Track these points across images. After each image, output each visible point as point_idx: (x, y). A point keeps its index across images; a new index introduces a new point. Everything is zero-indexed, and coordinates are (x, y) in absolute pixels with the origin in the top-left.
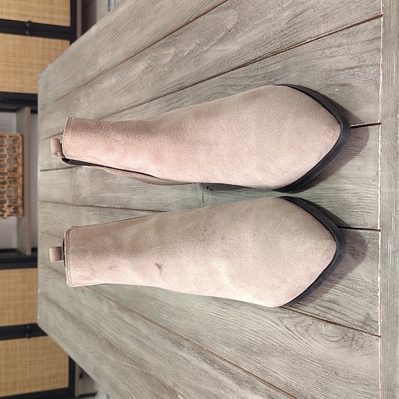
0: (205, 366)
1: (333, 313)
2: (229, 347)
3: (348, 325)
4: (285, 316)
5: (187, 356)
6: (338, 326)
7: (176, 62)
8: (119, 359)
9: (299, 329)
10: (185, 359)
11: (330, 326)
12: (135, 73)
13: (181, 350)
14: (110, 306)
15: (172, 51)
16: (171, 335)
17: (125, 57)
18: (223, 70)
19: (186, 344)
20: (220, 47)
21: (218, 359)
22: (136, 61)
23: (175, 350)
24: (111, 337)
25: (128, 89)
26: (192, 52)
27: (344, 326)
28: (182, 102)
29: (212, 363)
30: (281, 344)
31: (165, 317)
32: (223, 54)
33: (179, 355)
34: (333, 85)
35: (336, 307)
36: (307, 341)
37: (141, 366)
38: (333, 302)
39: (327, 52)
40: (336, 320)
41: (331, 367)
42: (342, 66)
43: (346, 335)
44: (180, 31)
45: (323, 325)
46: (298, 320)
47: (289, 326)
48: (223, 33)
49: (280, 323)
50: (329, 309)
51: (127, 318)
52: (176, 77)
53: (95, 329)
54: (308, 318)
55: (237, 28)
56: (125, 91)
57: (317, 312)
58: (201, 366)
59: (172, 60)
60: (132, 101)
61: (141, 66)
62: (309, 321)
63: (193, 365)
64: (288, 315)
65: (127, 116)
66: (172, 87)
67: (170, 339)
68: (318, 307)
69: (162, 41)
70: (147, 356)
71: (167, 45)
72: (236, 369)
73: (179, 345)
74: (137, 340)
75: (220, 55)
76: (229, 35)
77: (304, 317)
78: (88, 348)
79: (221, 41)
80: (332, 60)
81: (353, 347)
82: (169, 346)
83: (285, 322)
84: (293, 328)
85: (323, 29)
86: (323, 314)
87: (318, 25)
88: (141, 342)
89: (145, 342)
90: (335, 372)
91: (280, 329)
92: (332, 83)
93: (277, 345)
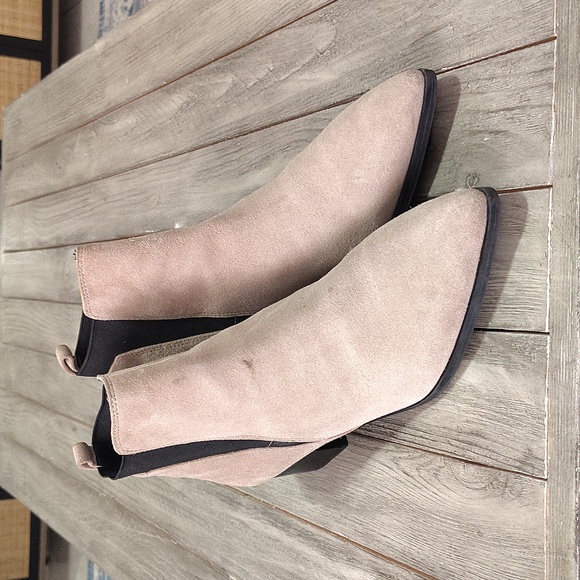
0: (275, 532)
1: (476, 450)
2: (313, 504)
3: (499, 465)
4: (402, 456)
5: (245, 519)
6: (483, 468)
7: (235, 94)
8: (132, 526)
9: (423, 473)
10: (243, 522)
11: (472, 468)
12: (166, 109)
13: (236, 510)
15: (229, 79)
17: (151, 87)
18: (311, 108)
19: (245, 501)
20: (306, 76)
21: (295, 521)
22: (168, 92)
23: (226, 510)
24: (120, 495)
25: (155, 133)
26: (261, 81)
27: (492, 467)
28: (243, 152)
29: (286, 527)
30: (396, 496)
32: (311, 85)
33: (233, 518)
34: (481, 132)
35: (480, 441)
36: (435, 491)
37: (169, 537)
38: (477, 435)
39: (473, 86)
40: (481, 460)
41: (473, 525)
42: (494, 106)
43: (496, 479)
44: (242, 51)
45: (462, 467)
46: (423, 460)
47: (407, 470)
48: (312, 56)
49: (395, 467)
50: (471, 444)
52: (235, 116)
53: (94, 484)
54: (439, 458)
55: (333, 49)
56: (151, 136)
57: (451, 449)
58: (268, 531)
59: (228, 91)
60: (162, 150)
61: (176, 100)
62: (439, 461)
63: (254, 531)
64: (406, 455)
65: (153, 172)
66: (227, 131)
67: (218, 494)
68: (454, 442)
69: (213, 65)
70: (179, 522)
71: (220, 71)
72: (323, 534)
73: (232, 502)
74: (163, 497)
75: (306, 86)
76: (320, 58)
77: (432, 456)
78: (81, 513)
79: (308, 66)
80: (479, 97)
81: (506, 496)
82: (217, 505)
83: (403, 464)
84: (414, 473)
85: (467, 55)
86: (461, 452)
87: (459, 48)
88: (170, 501)
89: (177, 500)
90: (478, 532)
91: (395, 475)
92: (480, 129)
93: (389, 498)
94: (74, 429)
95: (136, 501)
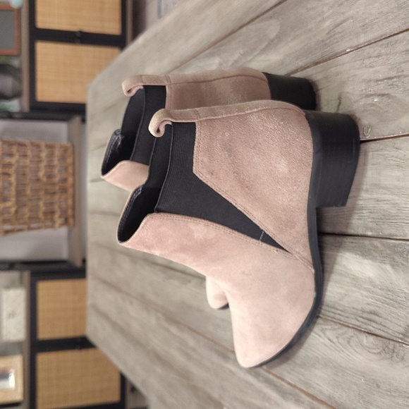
1: (374, 324)
3: (389, 336)
4: (327, 328)
6: (379, 338)
9: (341, 341)
10: (231, 371)
11: (371, 338)
13: (226, 362)
14: (158, 318)
15: (217, 61)
20: (263, 57)
23: (221, 361)
24: (159, 349)
26: (236, 62)
27: (385, 338)
33: (225, 367)
34: (372, 95)
35: (377, 319)
36: (349, 353)
37: (187, 378)
38: (374, 314)
39: (367, 62)
40: (377, 332)
41: (373, 379)
42: (380, 76)
43: (387, 347)
44: (224, 41)
45: (365, 337)
46: (340, 331)
47: (331, 338)
48: (266, 44)
49: (323, 335)
50: (370, 320)
51: (174, 330)
54: (350, 330)
55: (280, 38)
57: (358, 323)
62: (351, 332)
63: (238, 377)
64: (330, 327)
67: (216, 351)
68: (359, 318)
69: (207, 52)
70: (194, 369)
71: (212, 55)
73: (225, 357)
75: (263, 65)
76: (272, 45)
77: (346, 329)
79: (264, 50)
80: (371, 70)
81: (394, 359)
82: (216, 359)
83: (328, 333)
84: (335, 340)
85: (362, 39)
86: (364, 326)
87: (357, 35)
90: (377, 385)
91: (323, 341)
92: (372, 93)
93: (320, 357)
94: (131, 303)
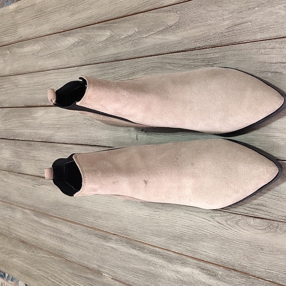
0: (135, 252)
1: (260, 212)
2: (160, 238)
4: (216, 215)
5: (115, 246)
7: (111, 41)
8: (33, 252)
9: (229, 223)
10: (113, 248)
11: (258, 220)
12: (63, 44)
13: (108, 242)
14: (25, 213)
15: (108, 33)
16: (97, 232)
17: (52, 32)
18: (162, 52)
19: (114, 237)
20: (160, 36)
21: (147, 246)
22: (65, 36)
23: (102, 242)
24: (24, 236)
25: (54, 55)
26: (130, 36)
27: (270, 220)
28: (117, 70)
29: (142, 249)
30: (212, 233)
31: (91, 219)
32: (163, 41)
33: (105, 246)
34: (266, 71)
35: (263, 208)
36: (236, 230)
37: (60, 256)
38: (261, 205)
39: (263, 51)
40: (263, 216)
41: (258, 245)
42: (274, 61)
43: (272, 225)
44: (117, 20)
45: (252, 220)
46: (229, 217)
47: (220, 221)
48: (164, 28)
49: (212, 220)
50: (257, 209)
51: (45, 221)
52: (112, 51)
54: (239, 216)
55: (177, 26)
56: (51, 56)
57: (246, 212)
58: (130, 251)
59: (107, 39)
60: (60, 64)
61: (70, 40)
63: (121, 252)
64: (219, 215)
65: (53, 75)
66: (107, 58)
67: (96, 235)
68: (247, 209)
69: (97, 25)
70: (67, 248)
71: (102, 29)
72: (166, 252)
73: (105, 238)
74: (56, 236)
75: (159, 42)
76: (168, 29)
77: (235, 215)
79: (161, 32)
80: (266, 56)
81: (277, 232)
82: (95, 240)
83: (217, 219)
84: (224, 223)
85: (259, 36)
86: (251, 213)
87: (255, 33)
88: (62, 238)
89: (67, 238)
90: (261, 248)
91: (212, 224)
93: (208, 234)
95: (37, 239)
